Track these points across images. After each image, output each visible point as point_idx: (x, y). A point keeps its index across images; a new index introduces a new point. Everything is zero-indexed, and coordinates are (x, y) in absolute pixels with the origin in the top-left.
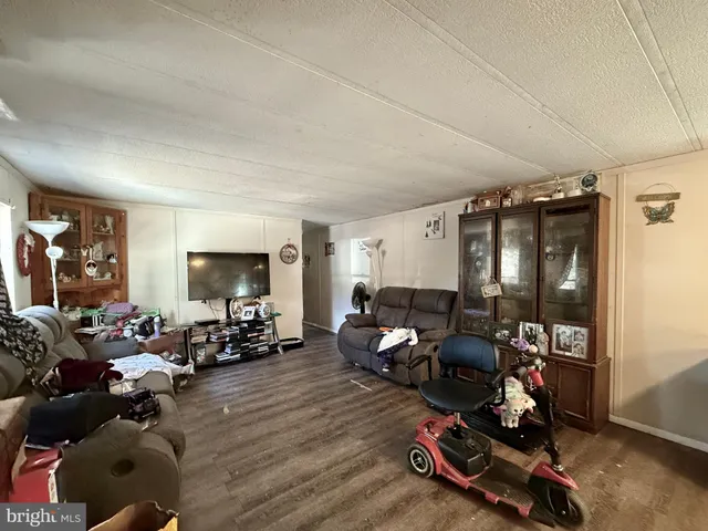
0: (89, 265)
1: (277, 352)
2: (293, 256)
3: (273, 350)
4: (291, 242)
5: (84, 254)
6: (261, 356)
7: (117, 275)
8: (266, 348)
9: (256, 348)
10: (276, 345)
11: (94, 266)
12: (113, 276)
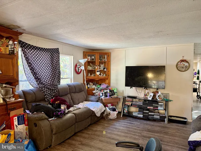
0: (97, 72)
1: (164, 121)
2: (186, 67)
3: (162, 119)
4: (185, 58)
5: (96, 68)
6: (155, 120)
7: (107, 75)
8: (158, 117)
9: (153, 115)
10: (165, 117)
11: (99, 72)
12: (106, 75)
